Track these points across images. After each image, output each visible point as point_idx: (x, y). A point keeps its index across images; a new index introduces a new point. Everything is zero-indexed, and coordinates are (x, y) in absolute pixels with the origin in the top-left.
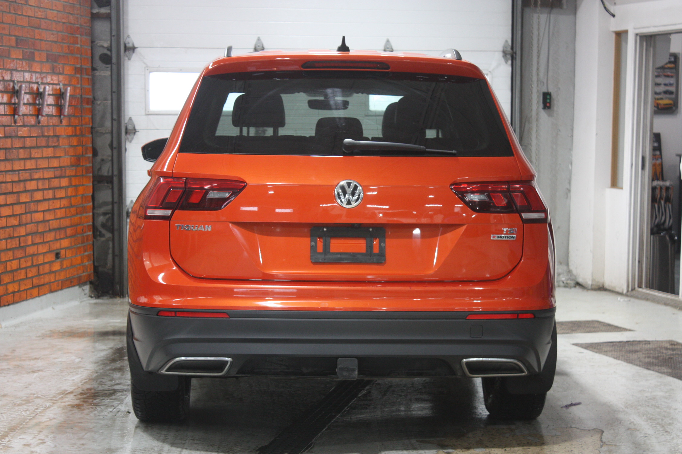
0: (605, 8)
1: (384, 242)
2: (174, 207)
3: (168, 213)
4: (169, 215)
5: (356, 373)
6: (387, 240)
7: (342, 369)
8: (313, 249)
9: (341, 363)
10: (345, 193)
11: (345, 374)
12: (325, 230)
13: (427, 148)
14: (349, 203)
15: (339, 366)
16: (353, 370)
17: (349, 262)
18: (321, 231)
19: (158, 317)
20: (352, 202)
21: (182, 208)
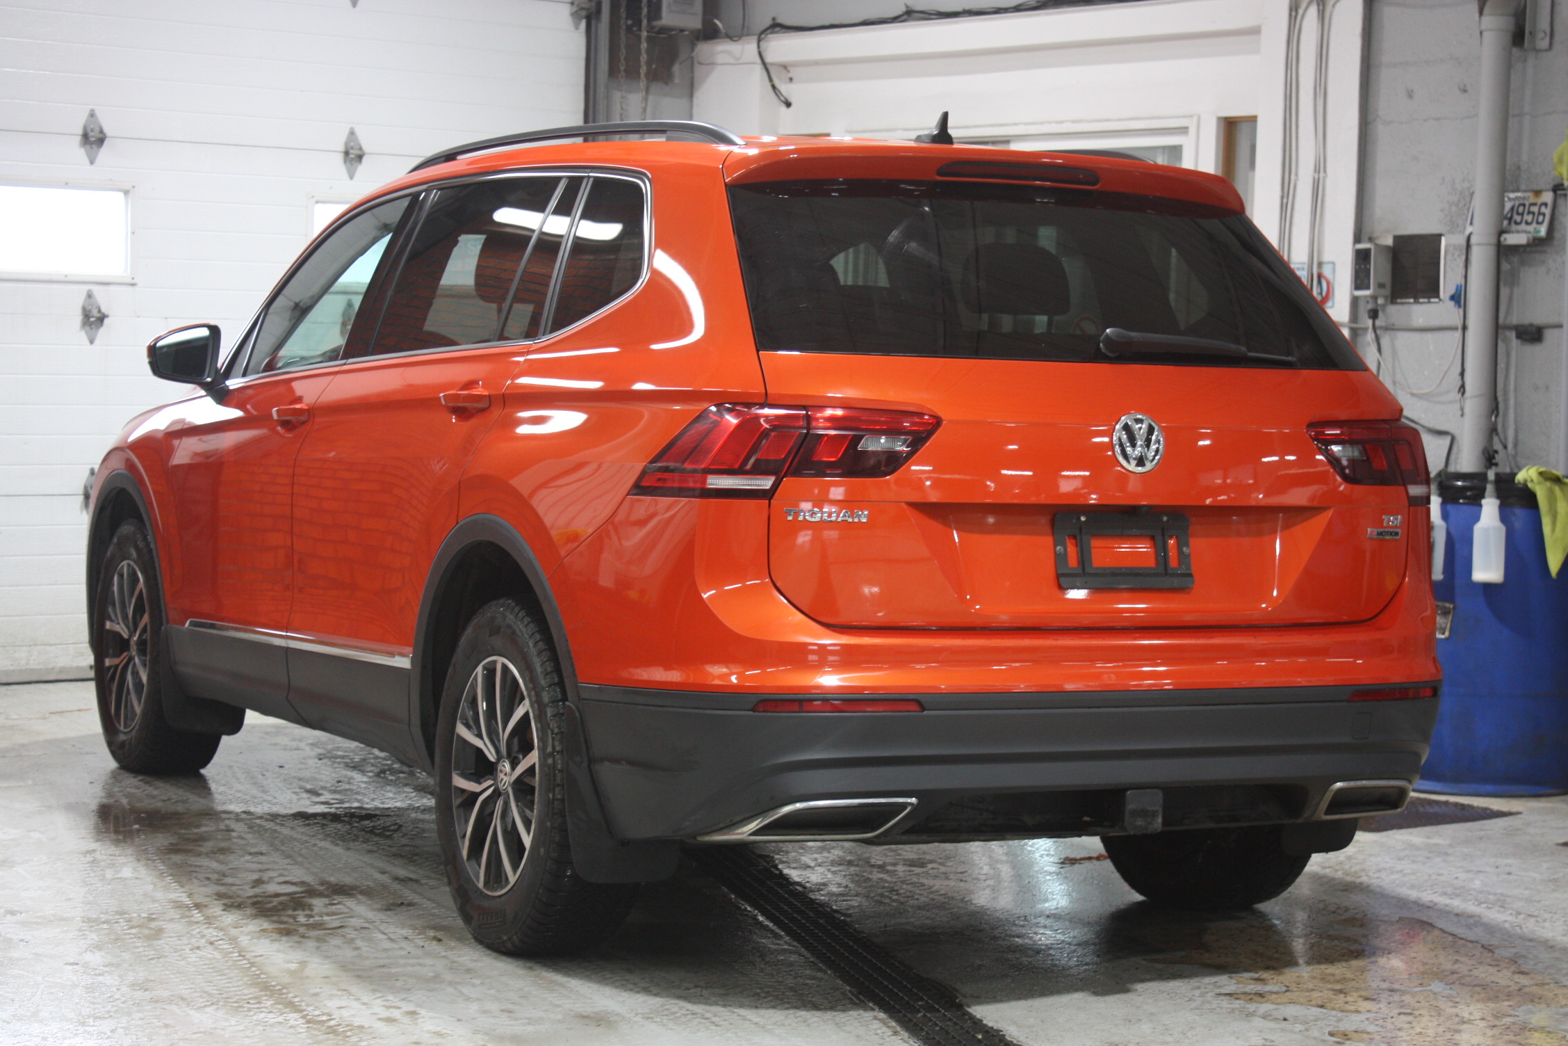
0: (774, 87)
1: (1187, 545)
2: (778, 471)
3: (766, 483)
4: (768, 488)
5: (1160, 820)
6: (1192, 541)
7: (1135, 813)
8: (1060, 559)
9: (1133, 802)
10: (1132, 440)
11: (1139, 823)
12: (1083, 519)
13: (1249, 351)
14: (1141, 461)
15: (1130, 807)
16: (1154, 814)
17: (1129, 586)
18: (1074, 521)
19: (756, 714)
20: (1146, 462)
21: (796, 472)
